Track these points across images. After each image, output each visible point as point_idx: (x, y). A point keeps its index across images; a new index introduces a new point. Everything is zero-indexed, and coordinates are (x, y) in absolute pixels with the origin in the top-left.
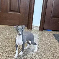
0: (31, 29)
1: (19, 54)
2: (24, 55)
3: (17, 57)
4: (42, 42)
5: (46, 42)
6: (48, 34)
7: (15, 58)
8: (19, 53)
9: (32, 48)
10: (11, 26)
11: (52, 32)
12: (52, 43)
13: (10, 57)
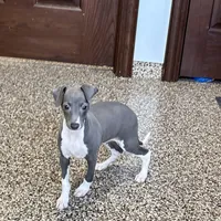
0: (129, 74)
1: (77, 190)
2: (97, 197)
3: (66, 206)
4: (172, 134)
5: (188, 137)
6: (198, 99)
7: (61, 207)
8: (75, 186)
9: (128, 162)
10: (46, 62)
11: (214, 86)
12: (210, 138)
13: (40, 206)
